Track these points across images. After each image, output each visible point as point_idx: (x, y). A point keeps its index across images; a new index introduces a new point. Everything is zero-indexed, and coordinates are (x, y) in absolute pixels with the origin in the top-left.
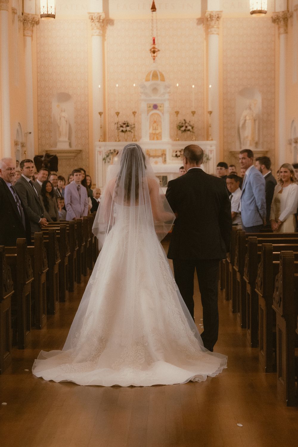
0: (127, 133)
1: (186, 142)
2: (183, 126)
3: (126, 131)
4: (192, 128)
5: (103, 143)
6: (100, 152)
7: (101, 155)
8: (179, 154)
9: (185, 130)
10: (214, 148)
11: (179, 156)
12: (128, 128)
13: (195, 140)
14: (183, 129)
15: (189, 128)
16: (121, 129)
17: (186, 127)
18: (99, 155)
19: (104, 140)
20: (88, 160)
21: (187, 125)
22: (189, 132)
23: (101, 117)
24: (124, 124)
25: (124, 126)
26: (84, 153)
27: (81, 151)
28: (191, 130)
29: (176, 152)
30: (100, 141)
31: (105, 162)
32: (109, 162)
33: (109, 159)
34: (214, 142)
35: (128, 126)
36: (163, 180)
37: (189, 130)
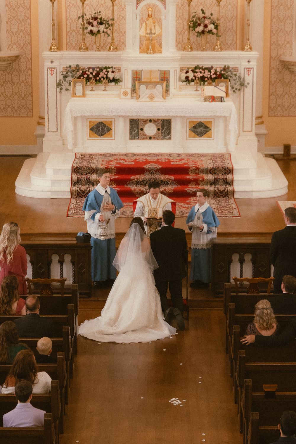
0: (99, 35)
1: (205, 52)
2: (199, 25)
3: (99, 31)
4: (216, 27)
5: (58, 54)
6: (52, 70)
7: (54, 75)
8: (191, 75)
9: (203, 32)
10: (253, 64)
11: (192, 81)
12: (102, 28)
13: (222, 49)
14: (200, 29)
15: (211, 27)
16: (90, 28)
17: (206, 26)
18: (49, 75)
19: (59, 49)
20: (30, 72)
21: (207, 22)
22: (209, 36)
23: (53, 6)
24: (95, 19)
25: (95, 23)
26: (22, 60)
27: (17, 57)
28: (215, 31)
29: (187, 72)
30: (51, 49)
31: (61, 89)
32: (67, 90)
33: (67, 84)
34: (254, 54)
35: (101, 23)
36: (163, 125)
37: (210, 32)
